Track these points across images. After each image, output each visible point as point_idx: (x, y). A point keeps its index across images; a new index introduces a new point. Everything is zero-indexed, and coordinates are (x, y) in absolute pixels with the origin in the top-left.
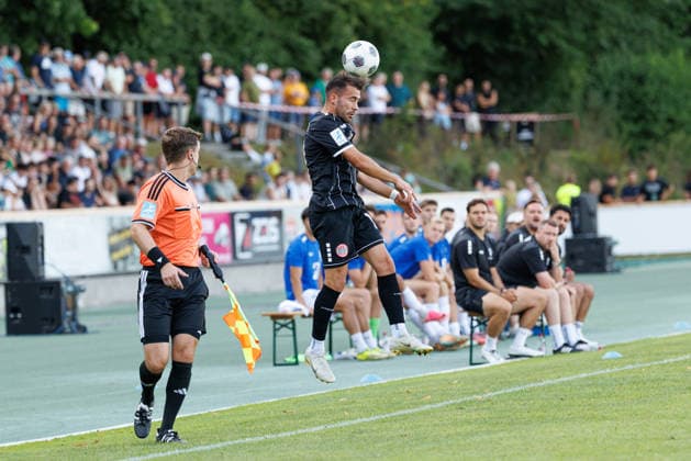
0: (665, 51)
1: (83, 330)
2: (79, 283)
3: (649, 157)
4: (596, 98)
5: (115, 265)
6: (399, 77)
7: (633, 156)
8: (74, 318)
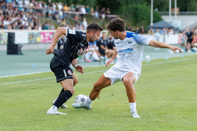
0: (142, 4)
1: (22, 54)
2: (22, 45)
3: (138, 25)
4: (127, 13)
5: (29, 41)
6: (88, 7)
7: (135, 25)
8: (20, 52)
